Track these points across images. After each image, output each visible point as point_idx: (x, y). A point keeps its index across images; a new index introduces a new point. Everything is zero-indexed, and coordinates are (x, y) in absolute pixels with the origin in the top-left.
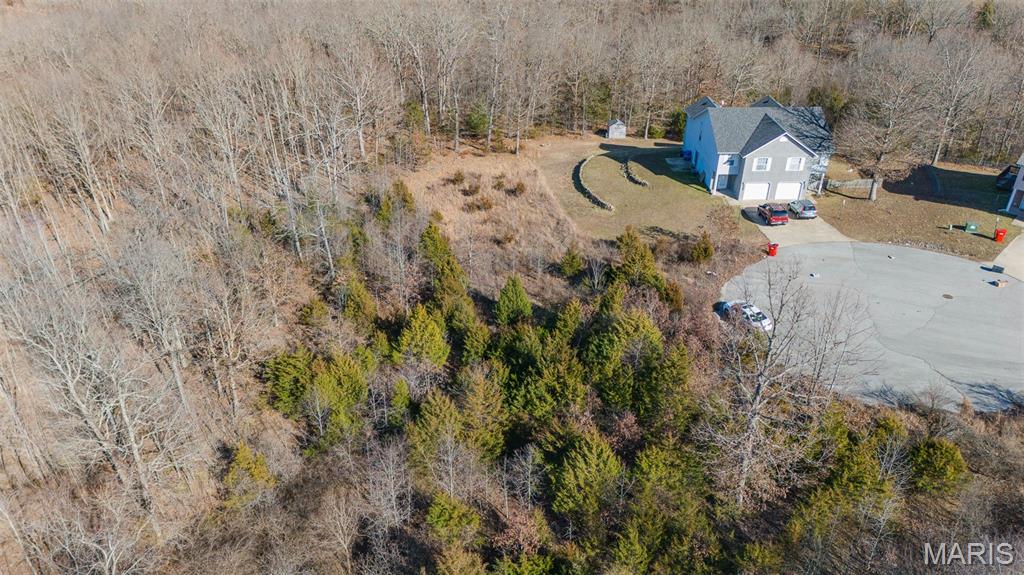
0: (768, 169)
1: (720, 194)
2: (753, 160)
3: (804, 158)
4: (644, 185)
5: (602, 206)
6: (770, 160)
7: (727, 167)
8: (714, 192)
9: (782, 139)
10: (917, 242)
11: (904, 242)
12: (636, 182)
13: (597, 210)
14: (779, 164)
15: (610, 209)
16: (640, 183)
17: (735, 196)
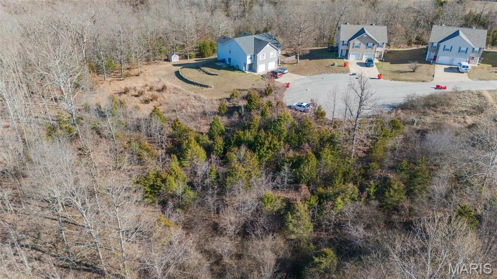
0: (265, 58)
1: (249, 72)
2: (260, 56)
3: (275, 51)
4: (217, 75)
5: (207, 87)
6: (265, 54)
7: (250, 60)
8: (247, 72)
9: (268, 45)
10: (325, 72)
11: (321, 73)
12: (213, 75)
13: (205, 89)
14: (268, 55)
15: (211, 87)
16: (215, 75)
17: (255, 72)
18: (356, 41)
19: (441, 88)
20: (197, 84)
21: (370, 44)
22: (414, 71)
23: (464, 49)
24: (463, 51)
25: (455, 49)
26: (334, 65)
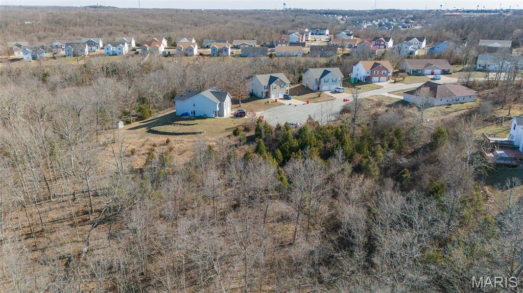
4: (197, 124)
5: (200, 133)
8: (217, 117)
12: (193, 125)
15: (204, 132)
16: (195, 124)
18: (274, 85)
19: (347, 100)
20: (188, 133)
21: (282, 86)
22: (319, 96)
23: (334, 80)
24: (334, 81)
25: (330, 81)
26: (268, 102)
